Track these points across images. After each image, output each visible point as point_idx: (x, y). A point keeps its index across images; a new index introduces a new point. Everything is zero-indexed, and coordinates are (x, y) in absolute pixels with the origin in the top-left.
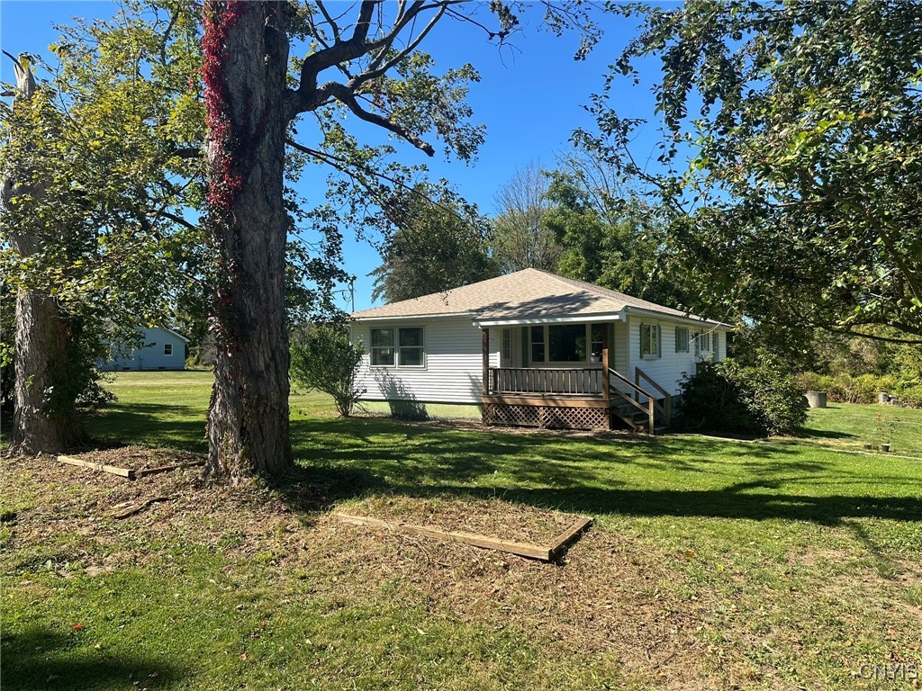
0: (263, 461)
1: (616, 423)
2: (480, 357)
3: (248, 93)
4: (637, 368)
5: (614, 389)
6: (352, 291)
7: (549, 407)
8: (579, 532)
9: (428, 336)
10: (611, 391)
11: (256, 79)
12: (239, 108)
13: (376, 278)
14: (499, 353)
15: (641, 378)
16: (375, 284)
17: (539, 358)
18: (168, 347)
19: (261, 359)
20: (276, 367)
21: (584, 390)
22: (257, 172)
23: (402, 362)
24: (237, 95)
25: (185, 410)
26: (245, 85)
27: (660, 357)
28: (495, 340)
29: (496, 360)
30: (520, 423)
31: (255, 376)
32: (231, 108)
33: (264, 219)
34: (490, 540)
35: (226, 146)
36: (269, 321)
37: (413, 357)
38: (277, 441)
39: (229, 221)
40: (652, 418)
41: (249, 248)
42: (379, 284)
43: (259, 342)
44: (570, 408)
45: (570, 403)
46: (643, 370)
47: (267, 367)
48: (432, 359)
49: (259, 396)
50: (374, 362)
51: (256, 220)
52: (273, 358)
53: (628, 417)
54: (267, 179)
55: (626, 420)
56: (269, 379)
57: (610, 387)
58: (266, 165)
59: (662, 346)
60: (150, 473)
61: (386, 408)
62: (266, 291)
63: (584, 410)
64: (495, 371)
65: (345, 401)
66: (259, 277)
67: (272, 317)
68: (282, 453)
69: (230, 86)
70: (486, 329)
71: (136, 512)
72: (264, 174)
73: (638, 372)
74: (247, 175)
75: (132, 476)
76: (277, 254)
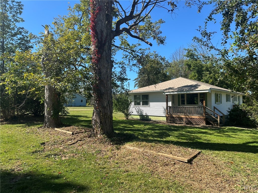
0: (106, 131)
1: (207, 123)
2: (165, 103)
3: (102, 32)
4: (214, 107)
5: (207, 113)
6: (129, 85)
7: (187, 118)
8: (197, 154)
9: (150, 97)
10: (206, 113)
11: (104, 28)
12: (99, 36)
13: (135, 81)
14: (171, 102)
15: (215, 109)
16: (135, 83)
17: (183, 103)
18: (82, 100)
19: (105, 103)
20: (109, 105)
21: (198, 113)
22: (104, 53)
23: (143, 105)
24: (99, 33)
25: (86, 117)
26: (101, 30)
27: (221, 103)
28: (170, 98)
29: (170, 104)
30: (178, 122)
31: (104, 108)
32: (98, 36)
33: (106, 66)
34: (170, 156)
35: (96, 47)
36: (107, 93)
37: (146, 103)
38: (110, 125)
39: (97, 67)
40: (219, 121)
41: (102, 74)
42: (136, 83)
43: (105, 99)
44: (193, 118)
45: (193, 117)
46: (216, 107)
47: (107, 105)
48: (151, 104)
49: (105, 113)
50: (135, 104)
51: (104, 66)
52: (108, 103)
53: (211, 121)
54: (107, 55)
55: (210, 122)
56: (108, 109)
57: (206, 112)
58: (107, 51)
59: (222, 100)
60: (77, 133)
61: (138, 117)
62: (107, 85)
63: (198, 119)
64: (170, 107)
65: (127, 115)
66: (105, 81)
67: (108, 92)
68: (111, 129)
69: (97, 30)
70: (167, 95)
71: (74, 144)
72: (106, 54)
73: (215, 108)
74: (102, 54)
75: (73, 134)
76: (109, 75)
